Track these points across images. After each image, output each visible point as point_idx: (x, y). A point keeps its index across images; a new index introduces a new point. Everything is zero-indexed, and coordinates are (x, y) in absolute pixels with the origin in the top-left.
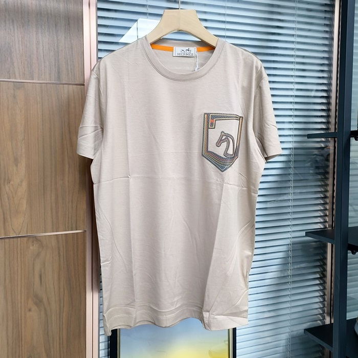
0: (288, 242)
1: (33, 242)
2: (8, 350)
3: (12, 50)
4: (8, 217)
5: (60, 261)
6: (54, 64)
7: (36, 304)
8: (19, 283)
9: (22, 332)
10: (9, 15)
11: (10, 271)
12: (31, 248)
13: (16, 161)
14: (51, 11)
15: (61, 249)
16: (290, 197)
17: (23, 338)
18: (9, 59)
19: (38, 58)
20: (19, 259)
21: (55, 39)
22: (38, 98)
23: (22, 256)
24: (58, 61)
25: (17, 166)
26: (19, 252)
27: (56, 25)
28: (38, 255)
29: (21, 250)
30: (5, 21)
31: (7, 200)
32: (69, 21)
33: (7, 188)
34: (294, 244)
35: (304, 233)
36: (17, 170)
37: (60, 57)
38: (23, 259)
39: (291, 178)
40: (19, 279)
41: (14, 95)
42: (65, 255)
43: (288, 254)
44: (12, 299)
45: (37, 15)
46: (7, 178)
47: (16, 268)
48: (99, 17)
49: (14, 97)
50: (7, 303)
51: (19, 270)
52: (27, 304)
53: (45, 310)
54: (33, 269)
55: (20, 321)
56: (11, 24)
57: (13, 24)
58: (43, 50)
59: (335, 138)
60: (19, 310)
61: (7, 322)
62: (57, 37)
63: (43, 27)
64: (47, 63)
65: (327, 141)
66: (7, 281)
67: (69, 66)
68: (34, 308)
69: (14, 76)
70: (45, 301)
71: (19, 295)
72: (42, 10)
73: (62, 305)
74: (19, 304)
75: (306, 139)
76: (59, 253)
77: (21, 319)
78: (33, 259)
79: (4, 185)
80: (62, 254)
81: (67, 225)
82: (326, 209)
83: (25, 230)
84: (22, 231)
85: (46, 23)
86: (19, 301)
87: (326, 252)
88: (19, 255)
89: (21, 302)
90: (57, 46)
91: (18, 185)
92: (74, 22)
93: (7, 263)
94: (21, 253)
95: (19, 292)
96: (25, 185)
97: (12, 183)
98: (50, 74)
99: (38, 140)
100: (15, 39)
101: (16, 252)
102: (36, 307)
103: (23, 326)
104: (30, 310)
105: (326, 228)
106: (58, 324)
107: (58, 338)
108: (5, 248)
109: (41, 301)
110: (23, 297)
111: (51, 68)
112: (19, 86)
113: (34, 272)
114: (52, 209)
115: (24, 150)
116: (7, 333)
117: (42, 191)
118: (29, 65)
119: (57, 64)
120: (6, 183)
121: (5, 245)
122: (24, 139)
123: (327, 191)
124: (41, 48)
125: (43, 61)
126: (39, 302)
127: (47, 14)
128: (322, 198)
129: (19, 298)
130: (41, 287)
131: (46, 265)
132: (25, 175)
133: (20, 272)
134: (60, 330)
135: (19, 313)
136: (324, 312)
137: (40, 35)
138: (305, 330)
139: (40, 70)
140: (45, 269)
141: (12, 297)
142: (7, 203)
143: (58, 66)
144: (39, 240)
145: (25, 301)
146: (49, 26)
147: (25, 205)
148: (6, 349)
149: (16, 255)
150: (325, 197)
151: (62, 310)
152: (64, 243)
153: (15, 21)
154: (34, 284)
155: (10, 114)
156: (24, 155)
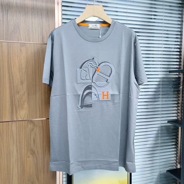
0: (158, 126)
1: (30, 123)
2: (18, 176)
3: (20, 27)
4: (18, 110)
5: (43, 133)
6: (40, 34)
7: (32, 154)
8: (24, 143)
9: (25, 168)
10: (18, 9)
11: (19, 137)
12: (29, 126)
13: (22, 83)
14: (39, 7)
15: (44, 127)
16: (160, 103)
17: (26, 171)
18: (18, 31)
19: (32, 31)
20: (23, 132)
21: (41, 21)
22: (33, 51)
23: (25, 130)
24: (42, 32)
25: (22, 85)
26: (23, 128)
27: (41, 14)
28: (33, 130)
29: (24, 127)
30: (16, 12)
31: (17, 102)
32: (48, 12)
33: (17, 96)
34: (162, 127)
35: (167, 122)
36: (22, 87)
37: (43, 31)
38: (25, 132)
39: (161, 93)
41: (21, 49)
42: (46, 130)
43: (159, 132)
45: (32, 9)
46: (17, 91)
47: (22, 136)
48: (63, 14)
49: (21, 50)
50: (18, 153)
52: (27, 154)
53: (36, 157)
56: (19, 14)
58: (35, 26)
59: (183, 73)
61: (18, 162)
62: (42, 20)
63: (35, 15)
64: (37, 33)
65: (179, 74)
66: (18, 142)
68: (31, 156)
69: (20, 40)
70: (36, 152)
71: (24, 149)
72: (35, 6)
73: (44, 155)
74: (24, 154)
75: (168, 73)
76: (43, 129)
77: (25, 162)
78: (30, 132)
79: (16, 95)
80: (44, 129)
82: (178, 110)
83: (26, 117)
84: (25, 118)
85: (37, 13)
86: (24, 152)
87: (178, 131)
88: (24, 129)
89: (24, 153)
90: (42, 25)
91: (23, 95)
92: (50, 13)
93: (18, 133)
94: (24, 128)
95: (24, 148)
96: (26, 94)
97: (20, 93)
98: (38, 39)
99: (32, 72)
100: (21, 21)
101: (22, 128)
102: (32, 156)
103: (26, 165)
104: (29, 157)
105: (178, 119)
106: (43, 164)
107: (43, 171)
108: (16, 126)
110: (25, 151)
111: (39, 36)
112: (23, 45)
113: (31, 138)
114: (39, 107)
115: (25, 77)
116: (18, 168)
117: (35, 98)
118: (28, 35)
120: (17, 94)
121: (16, 124)
122: (26, 72)
123: (179, 100)
124: (34, 26)
125: (35, 32)
126: (33, 153)
127: (37, 8)
128: (176, 104)
129: (24, 151)
130: (34, 146)
131: (37, 134)
132: (26, 90)
133: (24, 138)
134: (43, 167)
135: (24, 158)
136: (177, 162)
137: (33, 19)
138: (167, 171)
139: (34, 37)
140: (36, 137)
141: (20, 150)
142: (18, 104)
143: (43, 35)
144: (33, 122)
145: (26, 152)
146: (38, 15)
147: (26, 105)
148: (17, 176)
149: (22, 129)
150: (178, 103)
151: (44, 157)
152: (46, 124)
153: (21, 12)
154: (31, 144)
155: (19, 59)
156: (26, 80)
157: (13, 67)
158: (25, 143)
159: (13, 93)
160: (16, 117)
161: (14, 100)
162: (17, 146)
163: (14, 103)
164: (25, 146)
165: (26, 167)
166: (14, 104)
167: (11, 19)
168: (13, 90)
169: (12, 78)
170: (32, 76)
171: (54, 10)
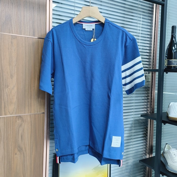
1: (19, 118)
3: (12, 19)
4: (7, 105)
5: (31, 128)
7: (19, 151)
8: (11, 140)
11: (7, 133)
12: (18, 121)
13: (12, 76)
15: (32, 122)
16: (134, 98)
17: (12, 169)
18: (10, 23)
19: (24, 24)
20: (11, 127)
21: (33, 15)
22: (24, 44)
23: (13, 126)
24: (34, 26)
25: (12, 79)
27: (33, 8)
28: (21, 125)
29: (12, 122)
30: (8, 3)
31: (6, 96)
32: (39, 6)
33: (7, 90)
34: (135, 120)
35: (140, 115)
36: (12, 81)
37: (35, 24)
40: (11, 138)
42: (34, 125)
43: (132, 125)
44: (7, 149)
45: (24, 2)
46: (7, 85)
47: (10, 132)
49: (12, 43)
50: (5, 151)
51: (11, 133)
52: (15, 151)
54: (18, 132)
55: (11, 160)
57: (12, 5)
58: (27, 19)
60: (11, 154)
61: (4, 160)
63: (27, 8)
64: (28, 27)
66: (5, 139)
67: (39, 29)
68: (18, 153)
69: (12, 32)
70: (24, 149)
71: (11, 146)
73: (32, 151)
74: (11, 151)
76: (31, 124)
77: (11, 159)
78: (18, 127)
80: (33, 125)
81: (35, 110)
82: (148, 105)
83: (15, 112)
85: (29, 6)
88: (12, 125)
90: (34, 19)
91: (12, 89)
92: (42, 7)
93: (5, 129)
96: (15, 88)
97: (9, 87)
98: (30, 32)
99: (23, 66)
100: (13, 13)
101: (10, 123)
102: (19, 152)
103: (12, 162)
104: (16, 154)
106: (30, 161)
107: (29, 169)
108: (4, 122)
109: (21, 149)
110: (13, 147)
111: (30, 29)
112: (14, 37)
113: (18, 134)
114: (28, 102)
115: (15, 71)
116: (4, 166)
117: (24, 92)
118: (20, 27)
119: (33, 27)
120: (6, 88)
121: (4, 120)
122: (16, 65)
123: (148, 96)
124: (26, 19)
125: (26, 25)
126: (20, 150)
127: (29, 2)
129: (11, 148)
130: (22, 142)
131: (25, 130)
132: (16, 84)
133: (11, 134)
134: (30, 164)
135: (11, 156)
136: (146, 152)
137: (25, 12)
138: (140, 161)
139: (25, 30)
140: (24, 133)
141: (7, 147)
142: (6, 98)
143: (34, 28)
144: (22, 118)
145: (13, 149)
146: (30, 8)
147: (15, 99)
148: (3, 175)
149: (10, 125)
150: (148, 99)
151: (32, 154)
152: (34, 119)
153: (13, 4)
154: (18, 141)
155: (9, 51)
156: (16, 73)
157: (3, 60)
158: (13, 139)
159: (2, 87)
160: (5, 112)
161: (2, 94)
162: (4, 142)
163: (2, 97)
164: (13, 143)
165: (12, 165)
166: (3, 99)
167: (3, 9)
168: (2, 84)
169: (2, 71)
170: (22, 70)
171: (45, 5)
